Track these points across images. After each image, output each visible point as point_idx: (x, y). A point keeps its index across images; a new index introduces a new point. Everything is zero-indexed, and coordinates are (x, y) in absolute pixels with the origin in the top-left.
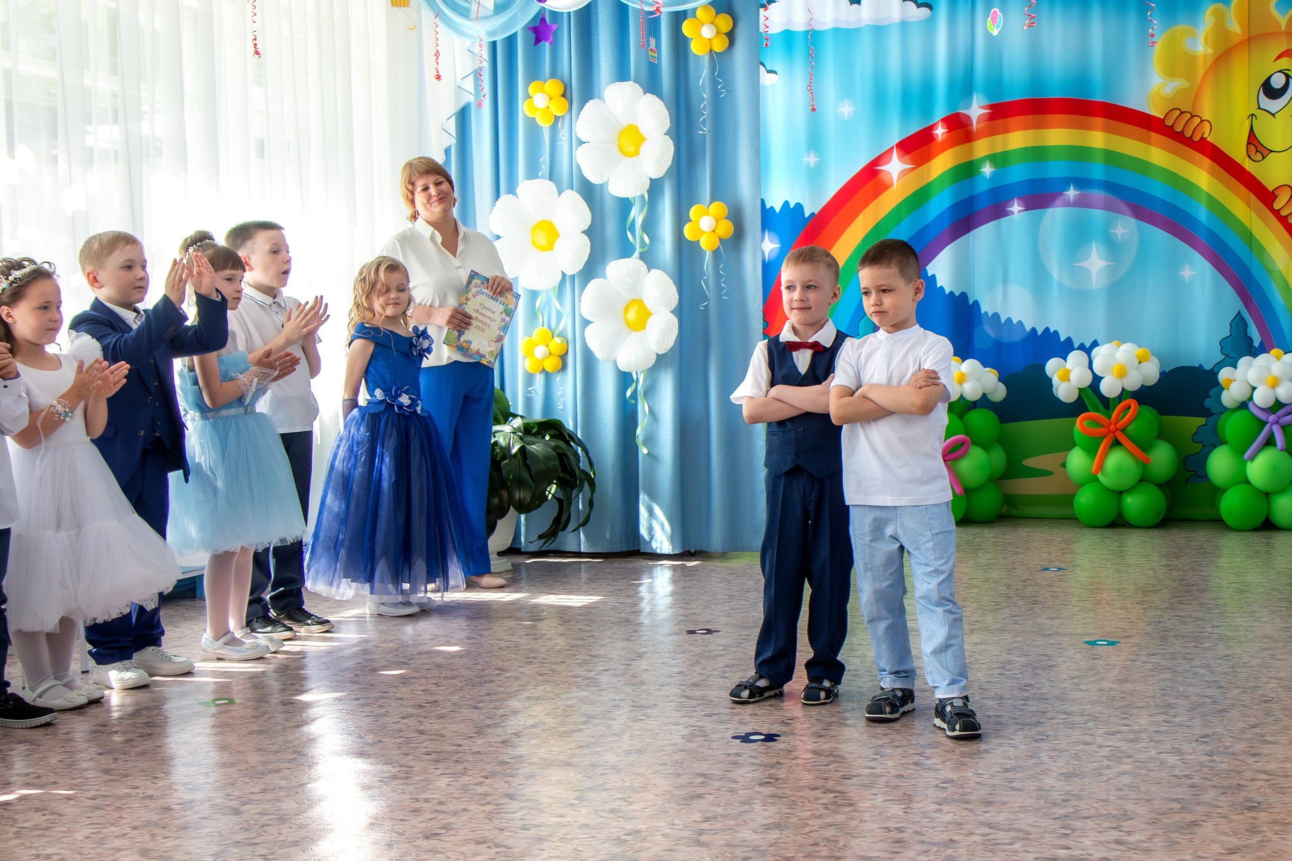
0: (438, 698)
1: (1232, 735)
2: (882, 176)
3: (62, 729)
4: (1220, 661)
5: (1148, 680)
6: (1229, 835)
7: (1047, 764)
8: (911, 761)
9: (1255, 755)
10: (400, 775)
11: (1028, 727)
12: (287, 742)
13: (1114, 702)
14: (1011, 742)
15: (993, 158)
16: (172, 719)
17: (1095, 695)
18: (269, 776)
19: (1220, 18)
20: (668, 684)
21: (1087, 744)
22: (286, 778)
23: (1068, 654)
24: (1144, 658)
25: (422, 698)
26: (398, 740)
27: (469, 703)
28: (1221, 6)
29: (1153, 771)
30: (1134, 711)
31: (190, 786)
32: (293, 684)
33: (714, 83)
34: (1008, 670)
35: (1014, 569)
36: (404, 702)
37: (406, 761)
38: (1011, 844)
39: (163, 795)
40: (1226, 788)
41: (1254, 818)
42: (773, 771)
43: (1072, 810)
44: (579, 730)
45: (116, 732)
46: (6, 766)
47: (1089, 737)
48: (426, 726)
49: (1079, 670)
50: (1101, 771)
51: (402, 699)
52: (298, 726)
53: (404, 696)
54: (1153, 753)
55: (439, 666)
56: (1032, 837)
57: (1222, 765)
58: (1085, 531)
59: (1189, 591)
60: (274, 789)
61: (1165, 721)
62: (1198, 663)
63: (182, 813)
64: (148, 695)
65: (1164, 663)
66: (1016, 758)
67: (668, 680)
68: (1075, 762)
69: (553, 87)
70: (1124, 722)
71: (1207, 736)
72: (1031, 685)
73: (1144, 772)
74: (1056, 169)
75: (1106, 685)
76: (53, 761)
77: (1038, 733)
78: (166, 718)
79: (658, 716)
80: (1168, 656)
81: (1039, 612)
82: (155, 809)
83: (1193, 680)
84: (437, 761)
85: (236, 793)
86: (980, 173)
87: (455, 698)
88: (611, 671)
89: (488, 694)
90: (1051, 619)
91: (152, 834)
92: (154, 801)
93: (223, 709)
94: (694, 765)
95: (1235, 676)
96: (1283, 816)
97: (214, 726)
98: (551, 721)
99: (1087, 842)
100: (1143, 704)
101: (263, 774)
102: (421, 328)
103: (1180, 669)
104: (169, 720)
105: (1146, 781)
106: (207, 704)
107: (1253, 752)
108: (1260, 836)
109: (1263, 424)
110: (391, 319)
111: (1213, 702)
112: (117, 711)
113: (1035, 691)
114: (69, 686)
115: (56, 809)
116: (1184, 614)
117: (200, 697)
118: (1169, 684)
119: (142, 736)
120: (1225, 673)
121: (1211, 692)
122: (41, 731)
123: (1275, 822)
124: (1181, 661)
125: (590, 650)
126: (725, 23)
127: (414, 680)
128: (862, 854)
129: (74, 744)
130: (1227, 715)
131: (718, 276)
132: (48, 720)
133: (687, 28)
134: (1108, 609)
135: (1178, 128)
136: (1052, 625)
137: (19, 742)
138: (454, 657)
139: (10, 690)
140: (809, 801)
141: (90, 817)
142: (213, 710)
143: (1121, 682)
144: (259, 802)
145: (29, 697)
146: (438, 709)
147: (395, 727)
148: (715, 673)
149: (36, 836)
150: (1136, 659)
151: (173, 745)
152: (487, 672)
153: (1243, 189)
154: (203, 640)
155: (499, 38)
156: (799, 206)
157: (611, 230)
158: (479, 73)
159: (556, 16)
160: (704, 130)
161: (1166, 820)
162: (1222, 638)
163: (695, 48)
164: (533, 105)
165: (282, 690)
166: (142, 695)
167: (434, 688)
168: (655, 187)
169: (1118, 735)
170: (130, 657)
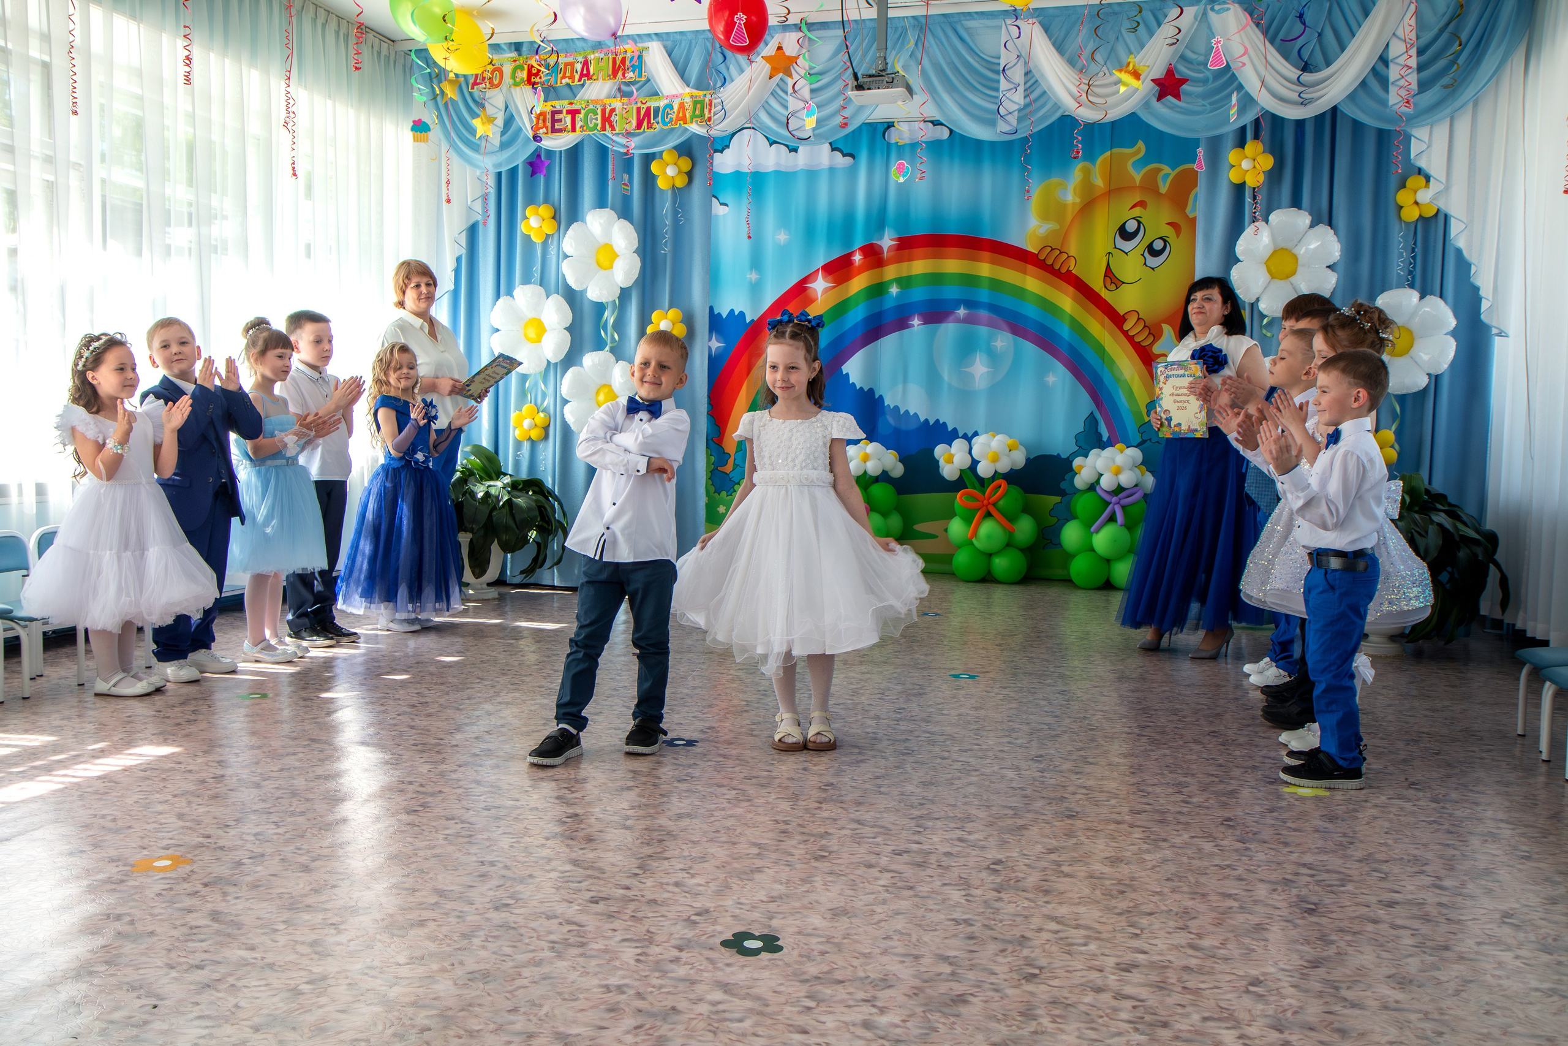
0: (428, 700)
1: (1061, 756)
2: (809, 291)
5: (998, 709)
6: (1050, 838)
7: (910, 773)
9: (1077, 773)
10: (391, 761)
11: (898, 744)
13: (969, 725)
14: (883, 754)
15: (899, 281)
17: (955, 719)
18: (289, 758)
19: (1087, 174)
21: (944, 758)
22: (303, 760)
23: (938, 684)
24: (996, 691)
25: (415, 700)
26: (393, 733)
27: (452, 705)
28: (1087, 164)
30: (985, 733)
32: (312, 686)
34: (887, 696)
36: (401, 702)
37: (399, 750)
39: (200, 770)
41: (1072, 825)
42: (690, 770)
44: (538, 731)
47: (946, 753)
48: (417, 722)
49: (943, 698)
51: (399, 699)
53: (403, 697)
54: (996, 768)
55: (431, 674)
56: (892, 833)
57: (1051, 780)
58: (961, 584)
59: (1038, 637)
60: (290, 769)
61: (1009, 743)
62: (1041, 696)
65: (1012, 695)
66: (886, 767)
67: (614, 693)
68: (933, 773)
69: (545, 211)
70: (975, 742)
71: (1041, 756)
72: (904, 709)
73: (987, 783)
74: (951, 292)
75: (964, 711)
77: (906, 748)
79: (602, 723)
80: (1016, 689)
81: (916, 648)
82: (193, 781)
84: (422, 751)
85: (259, 771)
86: (888, 292)
87: (442, 701)
89: (469, 698)
90: (926, 655)
92: (193, 774)
93: (257, 701)
94: (628, 763)
95: (1069, 708)
96: (1095, 824)
97: (247, 716)
98: (516, 722)
99: (935, 839)
100: (993, 727)
101: (283, 756)
102: (429, 401)
103: (1024, 700)
105: (988, 791)
106: (244, 697)
107: (1076, 771)
108: (1075, 839)
109: (1107, 504)
110: (405, 390)
111: (1049, 728)
113: (907, 714)
114: (137, 678)
116: (1033, 655)
117: (240, 691)
118: (1015, 712)
119: (189, 721)
120: (1061, 706)
121: (1048, 720)
123: (1088, 829)
124: (1026, 694)
126: (685, 164)
127: (412, 685)
130: (1059, 739)
134: (973, 649)
135: (1049, 262)
136: (926, 660)
137: (90, 722)
142: (250, 702)
143: (977, 709)
144: (276, 779)
146: (427, 708)
147: (393, 722)
150: (990, 690)
153: (1100, 313)
154: (244, 645)
155: (503, 169)
156: (742, 314)
157: (588, 328)
158: (485, 198)
159: (550, 153)
160: (666, 250)
161: (1000, 824)
162: (1061, 676)
163: (661, 183)
164: (528, 225)
165: (304, 688)
166: (192, 689)
167: (426, 692)
168: (624, 294)
169: (969, 752)
170: (186, 658)
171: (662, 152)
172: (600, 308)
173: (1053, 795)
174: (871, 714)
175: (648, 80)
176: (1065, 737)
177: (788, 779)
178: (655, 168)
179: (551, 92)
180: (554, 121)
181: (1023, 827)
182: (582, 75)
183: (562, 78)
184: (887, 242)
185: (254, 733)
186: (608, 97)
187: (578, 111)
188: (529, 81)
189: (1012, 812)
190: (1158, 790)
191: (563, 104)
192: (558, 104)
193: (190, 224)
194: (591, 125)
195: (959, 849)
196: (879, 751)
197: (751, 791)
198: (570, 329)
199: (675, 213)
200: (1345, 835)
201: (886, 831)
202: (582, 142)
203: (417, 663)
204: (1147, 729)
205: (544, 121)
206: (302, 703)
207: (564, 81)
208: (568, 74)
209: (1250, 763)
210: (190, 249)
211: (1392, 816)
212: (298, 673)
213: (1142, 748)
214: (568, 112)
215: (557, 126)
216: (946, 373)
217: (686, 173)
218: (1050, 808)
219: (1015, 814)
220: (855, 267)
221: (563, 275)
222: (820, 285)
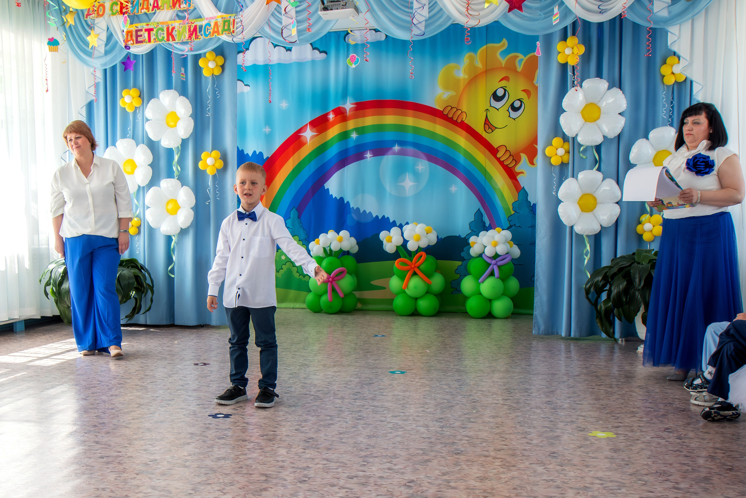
1: (455, 418)
2: (302, 138)
4: (454, 382)
5: (417, 391)
6: (444, 467)
7: (361, 431)
8: (294, 428)
9: (464, 428)
11: (354, 413)
13: (399, 401)
14: (345, 420)
15: (357, 130)
17: (390, 398)
19: (472, 60)
20: (181, 389)
21: (382, 421)
23: (380, 377)
24: (417, 380)
28: (472, 54)
29: (412, 435)
30: (408, 406)
33: (214, 91)
34: (349, 385)
35: (360, 335)
38: (336, 469)
40: (447, 444)
41: (458, 458)
42: (226, 432)
43: (369, 453)
47: (384, 418)
49: (384, 385)
50: (387, 435)
54: (414, 426)
56: (348, 466)
57: (447, 432)
58: (399, 317)
59: (445, 348)
61: (423, 411)
62: (444, 383)
65: (427, 382)
66: (346, 428)
67: (181, 388)
68: (375, 430)
69: (134, 92)
70: (402, 411)
71: (442, 418)
72: (359, 392)
73: (408, 435)
74: (389, 136)
75: (396, 393)
77: (359, 416)
79: (174, 405)
80: (429, 379)
81: (369, 356)
83: (439, 391)
86: (350, 137)
88: (154, 383)
90: (375, 360)
94: (188, 429)
96: (472, 458)
99: (374, 469)
100: (414, 402)
103: (434, 386)
105: (408, 440)
107: (463, 426)
108: (459, 467)
109: (489, 265)
111: (448, 402)
113: (361, 395)
116: (440, 359)
118: (427, 393)
120: (456, 388)
121: (448, 397)
123: (468, 461)
124: (435, 382)
125: (145, 372)
126: (220, 60)
128: (263, 472)
130: (454, 408)
131: (215, 188)
133: (201, 63)
134: (404, 356)
135: (451, 116)
136: (374, 363)
140: (241, 447)
143: (404, 391)
148: (204, 384)
150: (413, 380)
153: (482, 147)
155: (108, 67)
156: (261, 153)
157: (163, 163)
158: (96, 85)
159: (136, 56)
160: (209, 114)
161: (415, 459)
162: (458, 371)
163: (205, 73)
164: (124, 101)
168: (184, 143)
169: (398, 417)
171: (205, 53)
172: (170, 152)
173: (447, 441)
174: (339, 396)
175: (195, 9)
176: (458, 407)
177: (286, 436)
179: (134, 19)
180: (137, 36)
181: (428, 461)
182: (154, 7)
183: (141, 9)
184: (349, 106)
186: (171, 20)
187: (152, 30)
188: (121, 12)
189: (422, 452)
190: (512, 437)
191: (143, 26)
192: (140, 26)
194: (160, 38)
195: (388, 474)
196: (342, 418)
197: (263, 443)
198: (151, 165)
200: (623, 460)
201: (344, 465)
202: (156, 48)
204: (509, 401)
205: (131, 36)
207: (143, 11)
208: (145, 7)
209: (569, 420)
211: (652, 448)
213: (504, 412)
214: (146, 30)
215: (140, 39)
216: (388, 186)
217: (220, 66)
218: (445, 449)
219: (424, 453)
220: (330, 122)
221: (146, 132)
222: (308, 134)
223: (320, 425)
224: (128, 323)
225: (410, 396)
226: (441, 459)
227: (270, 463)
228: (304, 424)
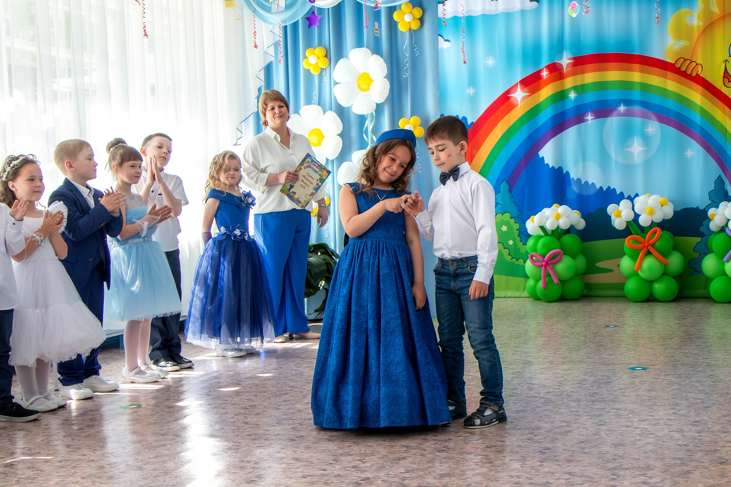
0: (256, 403)
1: (712, 421)
2: (511, 100)
3: (44, 422)
4: (707, 378)
5: (664, 390)
6: (709, 479)
7: (605, 438)
8: (526, 438)
9: (725, 432)
10: (233, 447)
11: (594, 417)
12: (170, 429)
13: (645, 403)
14: (584, 426)
15: (576, 88)
16: (105, 416)
17: (633, 399)
18: (159, 448)
19: (707, 5)
21: (629, 427)
22: (169, 449)
23: (619, 375)
24: (662, 377)
25: (247, 404)
26: (233, 428)
27: (274, 406)
29: (666, 442)
30: (656, 408)
31: (115, 454)
32: (174, 396)
34: (584, 385)
35: (589, 326)
36: (237, 406)
37: (237, 439)
39: (99, 460)
40: (708, 451)
41: (723, 468)
42: (446, 444)
43: (618, 465)
45: (74, 424)
46: (11, 444)
47: (630, 423)
48: (249, 419)
49: (625, 384)
50: (636, 442)
51: (235, 404)
52: (176, 420)
53: (237, 403)
54: (666, 432)
55: (257, 385)
56: (595, 480)
57: (706, 438)
58: (631, 304)
59: (690, 338)
60: (162, 456)
61: (674, 413)
62: (695, 379)
63: (110, 469)
64: (92, 403)
65: (674, 380)
66: (587, 435)
68: (622, 437)
69: (319, 51)
70: (650, 414)
71: (698, 422)
72: (597, 393)
73: (660, 443)
74: (613, 95)
75: (640, 393)
76: (38, 440)
77: (600, 421)
78: (102, 416)
80: (677, 376)
81: (602, 350)
82: (95, 467)
83: (691, 390)
84: (255, 439)
85: (140, 458)
86: (568, 97)
87: (266, 404)
89: (285, 401)
90: (610, 355)
91: (94, 482)
92: (94, 463)
93: (134, 410)
95: (716, 387)
97: (129, 420)
100: (661, 404)
101: (156, 447)
102: (247, 192)
103: (683, 383)
104: (104, 417)
105: (661, 448)
106: (125, 408)
110: (230, 186)
111: (702, 402)
112: (74, 412)
113: (598, 397)
114: (47, 398)
115: (39, 468)
116: (686, 351)
117: (121, 404)
118: (677, 392)
119: (88, 426)
120: (710, 386)
121: (701, 396)
122: (32, 424)
124: (684, 379)
126: (418, 13)
127: (242, 394)
129: (50, 431)
130: (710, 409)
132: (35, 418)
134: (643, 349)
135: (683, 69)
136: (610, 359)
137: (19, 430)
138: (265, 380)
139: (14, 401)
141: (58, 472)
142: (129, 411)
143: (649, 391)
144: (154, 463)
145: (25, 404)
146: (255, 410)
147: (232, 420)
149: (28, 483)
150: (658, 378)
151: (105, 431)
152: (284, 388)
153: (721, 104)
154: (123, 371)
155: (288, 24)
157: (354, 133)
159: (321, 10)
160: (407, 75)
162: (708, 365)
163: (401, 27)
164: (308, 62)
165: (168, 400)
166: (88, 403)
167: (254, 398)
168: (379, 108)
169: (646, 422)
170: (82, 382)
171: (400, 5)
172: (362, 119)
173: (708, 449)
174: (574, 398)
176: (714, 408)
177: (517, 446)
178: (396, 16)
181: (689, 472)
184: (565, 61)
185: (134, 432)
189: (680, 462)
193: (70, 76)
196: (581, 424)
197: (492, 456)
198: (341, 135)
199: (412, 48)
202: (343, 1)
203: (246, 378)
206: (167, 410)
210: (70, 93)
212: (163, 389)
216: (613, 153)
217: (418, 19)
218: (707, 458)
219: (682, 463)
220: (544, 80)
221: (335, 97)
222: (519, 95)
223: (556, 433)
224: (318, 318)
225: (656, 396)
226: (704, 470)
227: (503, 479)
228: (536, 432)
